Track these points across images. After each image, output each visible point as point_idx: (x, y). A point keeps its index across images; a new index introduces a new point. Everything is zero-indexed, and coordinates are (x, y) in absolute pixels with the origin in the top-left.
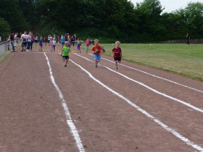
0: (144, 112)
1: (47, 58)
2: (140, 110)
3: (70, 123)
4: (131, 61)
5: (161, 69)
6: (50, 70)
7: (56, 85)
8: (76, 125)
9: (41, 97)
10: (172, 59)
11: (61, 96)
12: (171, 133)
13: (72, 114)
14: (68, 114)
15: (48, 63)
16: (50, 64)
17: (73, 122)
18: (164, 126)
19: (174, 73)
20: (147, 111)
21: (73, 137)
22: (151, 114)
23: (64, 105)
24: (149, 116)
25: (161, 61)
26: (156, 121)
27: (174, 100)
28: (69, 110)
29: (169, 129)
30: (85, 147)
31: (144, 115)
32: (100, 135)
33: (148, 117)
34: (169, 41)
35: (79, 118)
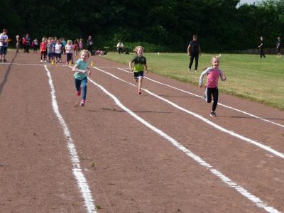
0: (197, 159)
1: (49, 74)
2: (191, 155)
3: (78, 174)
4: (185, 81)
5: (233, 94)
6: (53, 92)
7: (59, 116)
8: (87, 176)
9: (35, 134)
10: (251, 78)
11: (67, 133)
12: (234, 190)
13: (81, 159)
14: (76, 159)
15: (51, 82)
16: (53, 83)
17: (83, 171)
18: (225, 179)
19: (253, 100)
20: (201, 157)
21: (81, 194)
22: (207, 161)
23: (71, 146)
24: (204, 163)
25: (233, 82)
26: (214, 171)
27: (245, 141)
28: (79, 154)
29: (233, 184)
30: (98, 208)
31: (196, 163)
32: (123, 191)
33: (202, 166)
34: (251, 50)
35: (93, 165)
